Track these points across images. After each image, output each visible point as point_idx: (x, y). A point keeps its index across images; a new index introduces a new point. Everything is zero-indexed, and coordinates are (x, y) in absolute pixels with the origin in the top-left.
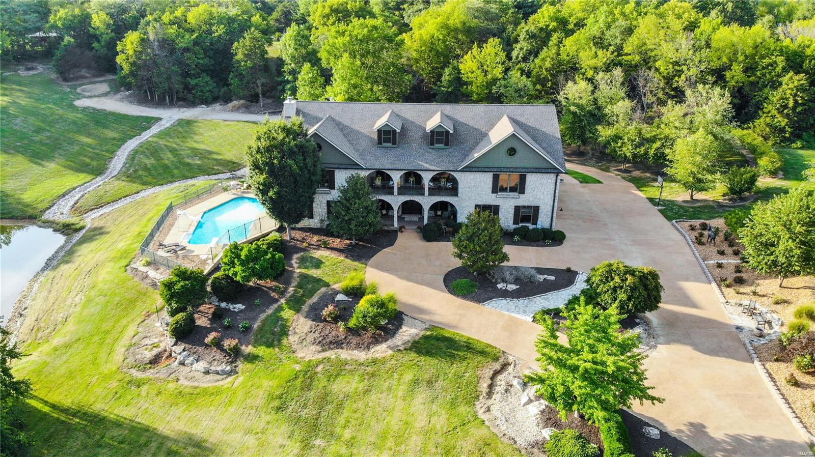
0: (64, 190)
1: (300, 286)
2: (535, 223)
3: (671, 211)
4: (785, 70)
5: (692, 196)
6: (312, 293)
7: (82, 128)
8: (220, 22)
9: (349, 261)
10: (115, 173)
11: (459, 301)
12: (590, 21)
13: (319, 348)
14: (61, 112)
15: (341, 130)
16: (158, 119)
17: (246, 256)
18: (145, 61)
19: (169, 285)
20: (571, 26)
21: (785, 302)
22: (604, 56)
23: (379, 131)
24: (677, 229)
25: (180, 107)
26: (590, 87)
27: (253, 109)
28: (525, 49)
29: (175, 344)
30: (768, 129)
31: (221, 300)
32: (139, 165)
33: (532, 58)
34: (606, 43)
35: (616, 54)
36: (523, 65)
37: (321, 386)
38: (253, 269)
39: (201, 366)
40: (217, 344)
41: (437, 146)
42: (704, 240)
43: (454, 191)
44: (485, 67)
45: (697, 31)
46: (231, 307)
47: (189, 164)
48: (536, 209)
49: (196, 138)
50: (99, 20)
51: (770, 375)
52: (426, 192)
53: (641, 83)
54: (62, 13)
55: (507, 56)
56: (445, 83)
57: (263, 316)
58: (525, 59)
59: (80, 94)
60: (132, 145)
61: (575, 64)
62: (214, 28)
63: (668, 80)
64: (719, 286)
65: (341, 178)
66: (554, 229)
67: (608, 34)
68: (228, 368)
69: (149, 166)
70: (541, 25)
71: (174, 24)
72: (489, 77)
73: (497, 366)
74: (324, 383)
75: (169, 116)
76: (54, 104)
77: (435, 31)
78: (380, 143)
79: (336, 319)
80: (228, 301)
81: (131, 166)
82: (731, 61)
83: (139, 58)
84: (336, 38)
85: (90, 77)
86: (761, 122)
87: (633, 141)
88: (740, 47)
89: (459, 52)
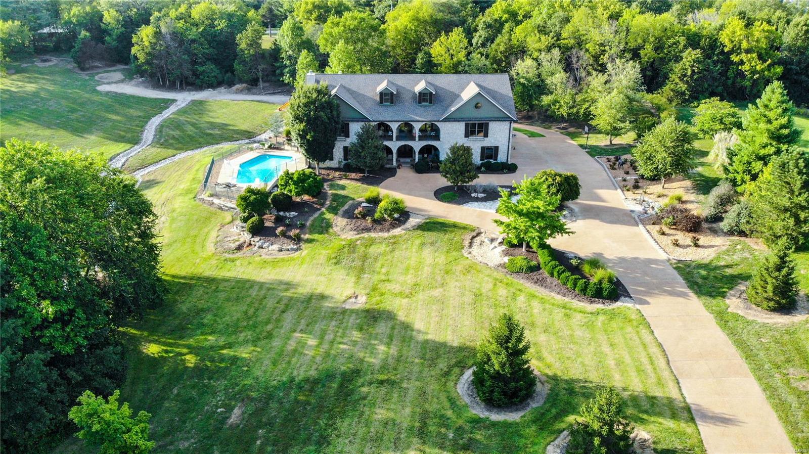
0: (111, 156)
1: (334, 200)
2: (496, 159)
3: (594, 151)
4: (685, 47)
5: (611, 141)
6: (343, 204)
7: (109, 109)
8: (221, 18)
9: (365, 186)
10: (149, 142)
11: (446, 205)
12: (535, 13)
13: (355, 232)
14: (87, 95)
15: (351, 94)
16: (174, 101)
17: (298, 178)
18: (160, 51)
19: (244, 199)
20: (520, 18)
21: (664, 196)
22: (546, 40)
23: (381, 93)
24: (599, 162)
25: (189, 90)
26: (535, 64)
27: (254, 91)
28: (483, 36)
29: (253, 237)
30: (672, 93)
31: (279, 211)
32: (168, 136)
33: (489, 44)
34: (547, 30)
35: (555, 38)
36: (482, 50)
37: (361, 251)
38: (303, 187)
39: (276, 247)
40: (284, 234)
41: (424, 104)
42: (616, 167)
43: (437, 137)
44: (451, 51)
45: (621, 19)
46: (287, 214)
47: (211, 134)
48: (497, 148)
49: (211, 114)
50: (110, 17)
51: (648, 231)
52: (417, 139)
53: (574, 60)
54: (75, 10)
55: (469, 42)
56: (418, 66)
57: (312, 218)
58: (483, 45)
59: (98, 81)
60: (156, 121)
61: (523, 48)
62: (216, 23)
63: (596, 58)
64: (623, 191)
65: (355, 128)
66: (509, 163)
67: (549, 23)
68: (295, 247)
69: (177, 137)
70: (496, 17)
71: (181, 19)
72: (455, 59)
73: (474, 234)
74: (363, 249)
75: (183, 98)
76: (79, 89)
77: (408, 23)
78: (381, 102)
79: (364, 216)
80: (284, 211)
81: (161, 137)
82: (644, 41)
83: (154, 49)
84: (332, 28)
85: (104, 67)
86: (667, 89)
87: (568, 104)
88: (651, 30)
89: (427, 40)
